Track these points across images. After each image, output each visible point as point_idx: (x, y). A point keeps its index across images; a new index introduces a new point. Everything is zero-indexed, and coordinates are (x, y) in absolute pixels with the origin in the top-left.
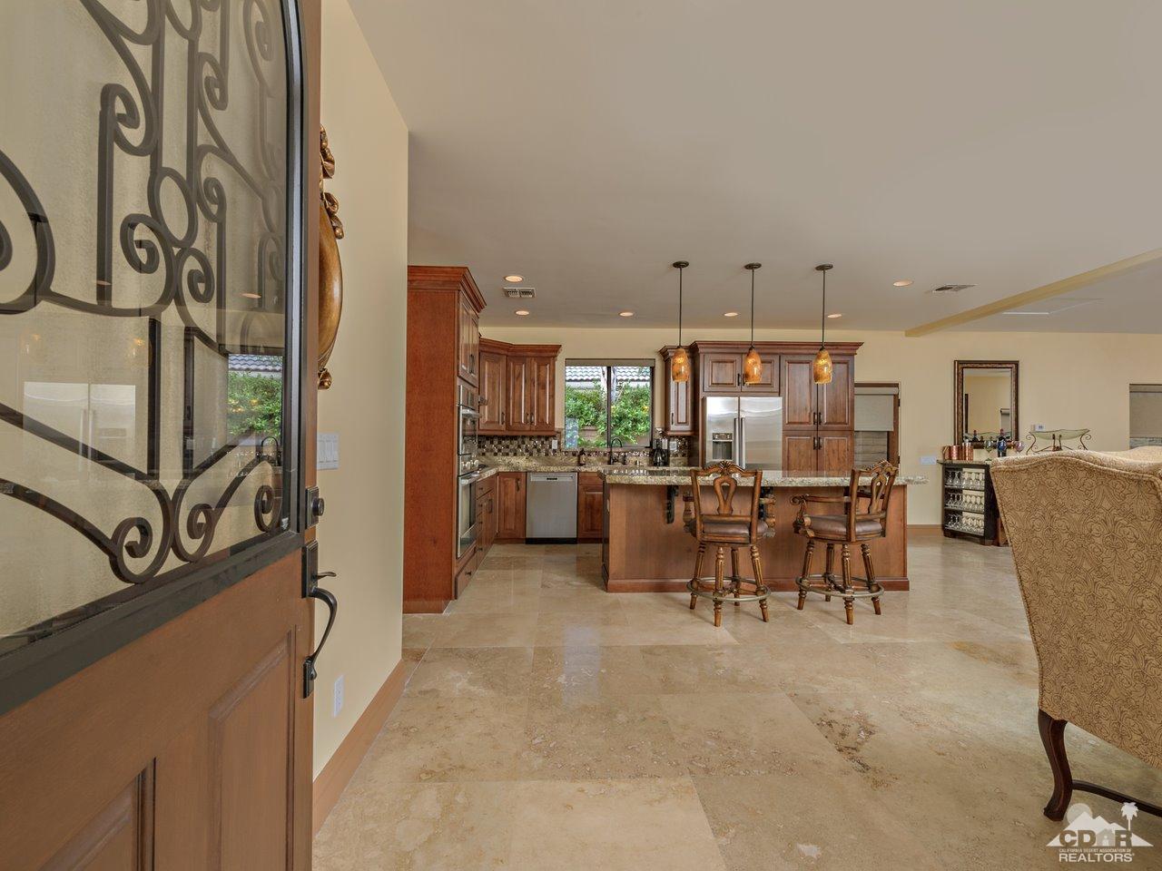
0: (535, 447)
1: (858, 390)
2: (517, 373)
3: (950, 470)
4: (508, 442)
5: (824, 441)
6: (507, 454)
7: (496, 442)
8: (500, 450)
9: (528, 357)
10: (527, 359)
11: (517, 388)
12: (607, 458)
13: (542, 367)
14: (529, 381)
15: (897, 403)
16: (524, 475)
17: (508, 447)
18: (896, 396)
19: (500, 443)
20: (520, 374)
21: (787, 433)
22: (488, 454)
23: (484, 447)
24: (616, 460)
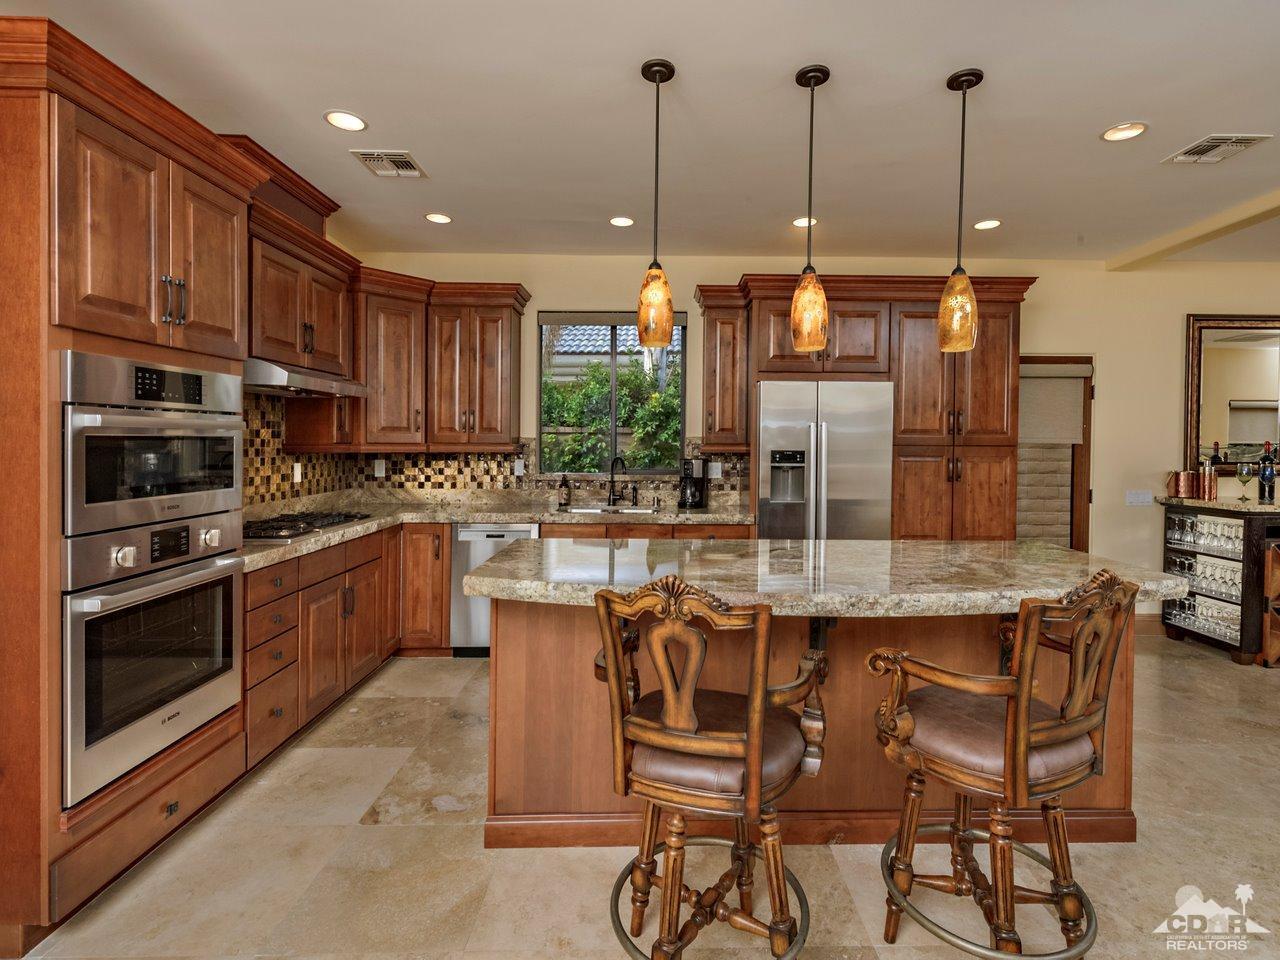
0: (487, 472)
1: (1025, 369)
2: (445, 337)
3: (1176, 515)
4: (441, 464)
5: (966, 467)
6: (441, 485)
7: (422, 465)
8: (428, 478)
9: (464, 305)
10: (465, 311)
11: (447, 364)
12: (606, 493)
13: (489, 326)
14: (468, 350)
15: (1090, 393)
16: (447, 529)
17: (441, 472)
18: (1088, 380)
19: (428, 465)
20: (451, 341)
21: (901, 448)
22: (408, 485)
23: (402, 472)
24: (622, 498)
